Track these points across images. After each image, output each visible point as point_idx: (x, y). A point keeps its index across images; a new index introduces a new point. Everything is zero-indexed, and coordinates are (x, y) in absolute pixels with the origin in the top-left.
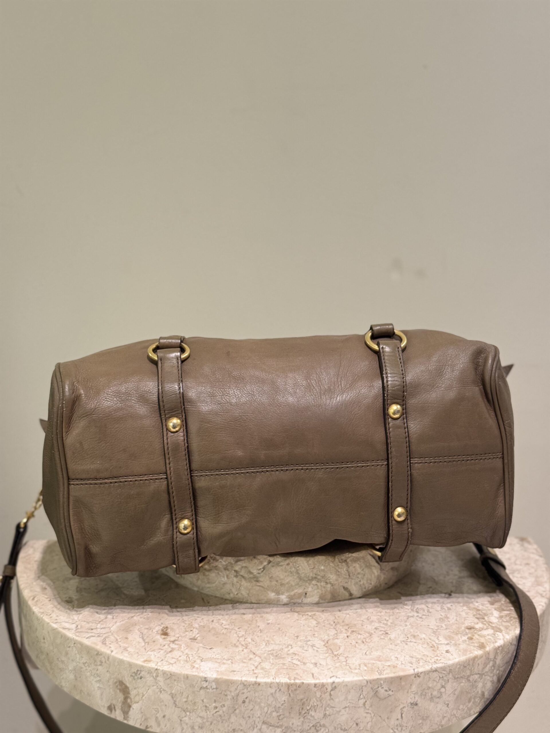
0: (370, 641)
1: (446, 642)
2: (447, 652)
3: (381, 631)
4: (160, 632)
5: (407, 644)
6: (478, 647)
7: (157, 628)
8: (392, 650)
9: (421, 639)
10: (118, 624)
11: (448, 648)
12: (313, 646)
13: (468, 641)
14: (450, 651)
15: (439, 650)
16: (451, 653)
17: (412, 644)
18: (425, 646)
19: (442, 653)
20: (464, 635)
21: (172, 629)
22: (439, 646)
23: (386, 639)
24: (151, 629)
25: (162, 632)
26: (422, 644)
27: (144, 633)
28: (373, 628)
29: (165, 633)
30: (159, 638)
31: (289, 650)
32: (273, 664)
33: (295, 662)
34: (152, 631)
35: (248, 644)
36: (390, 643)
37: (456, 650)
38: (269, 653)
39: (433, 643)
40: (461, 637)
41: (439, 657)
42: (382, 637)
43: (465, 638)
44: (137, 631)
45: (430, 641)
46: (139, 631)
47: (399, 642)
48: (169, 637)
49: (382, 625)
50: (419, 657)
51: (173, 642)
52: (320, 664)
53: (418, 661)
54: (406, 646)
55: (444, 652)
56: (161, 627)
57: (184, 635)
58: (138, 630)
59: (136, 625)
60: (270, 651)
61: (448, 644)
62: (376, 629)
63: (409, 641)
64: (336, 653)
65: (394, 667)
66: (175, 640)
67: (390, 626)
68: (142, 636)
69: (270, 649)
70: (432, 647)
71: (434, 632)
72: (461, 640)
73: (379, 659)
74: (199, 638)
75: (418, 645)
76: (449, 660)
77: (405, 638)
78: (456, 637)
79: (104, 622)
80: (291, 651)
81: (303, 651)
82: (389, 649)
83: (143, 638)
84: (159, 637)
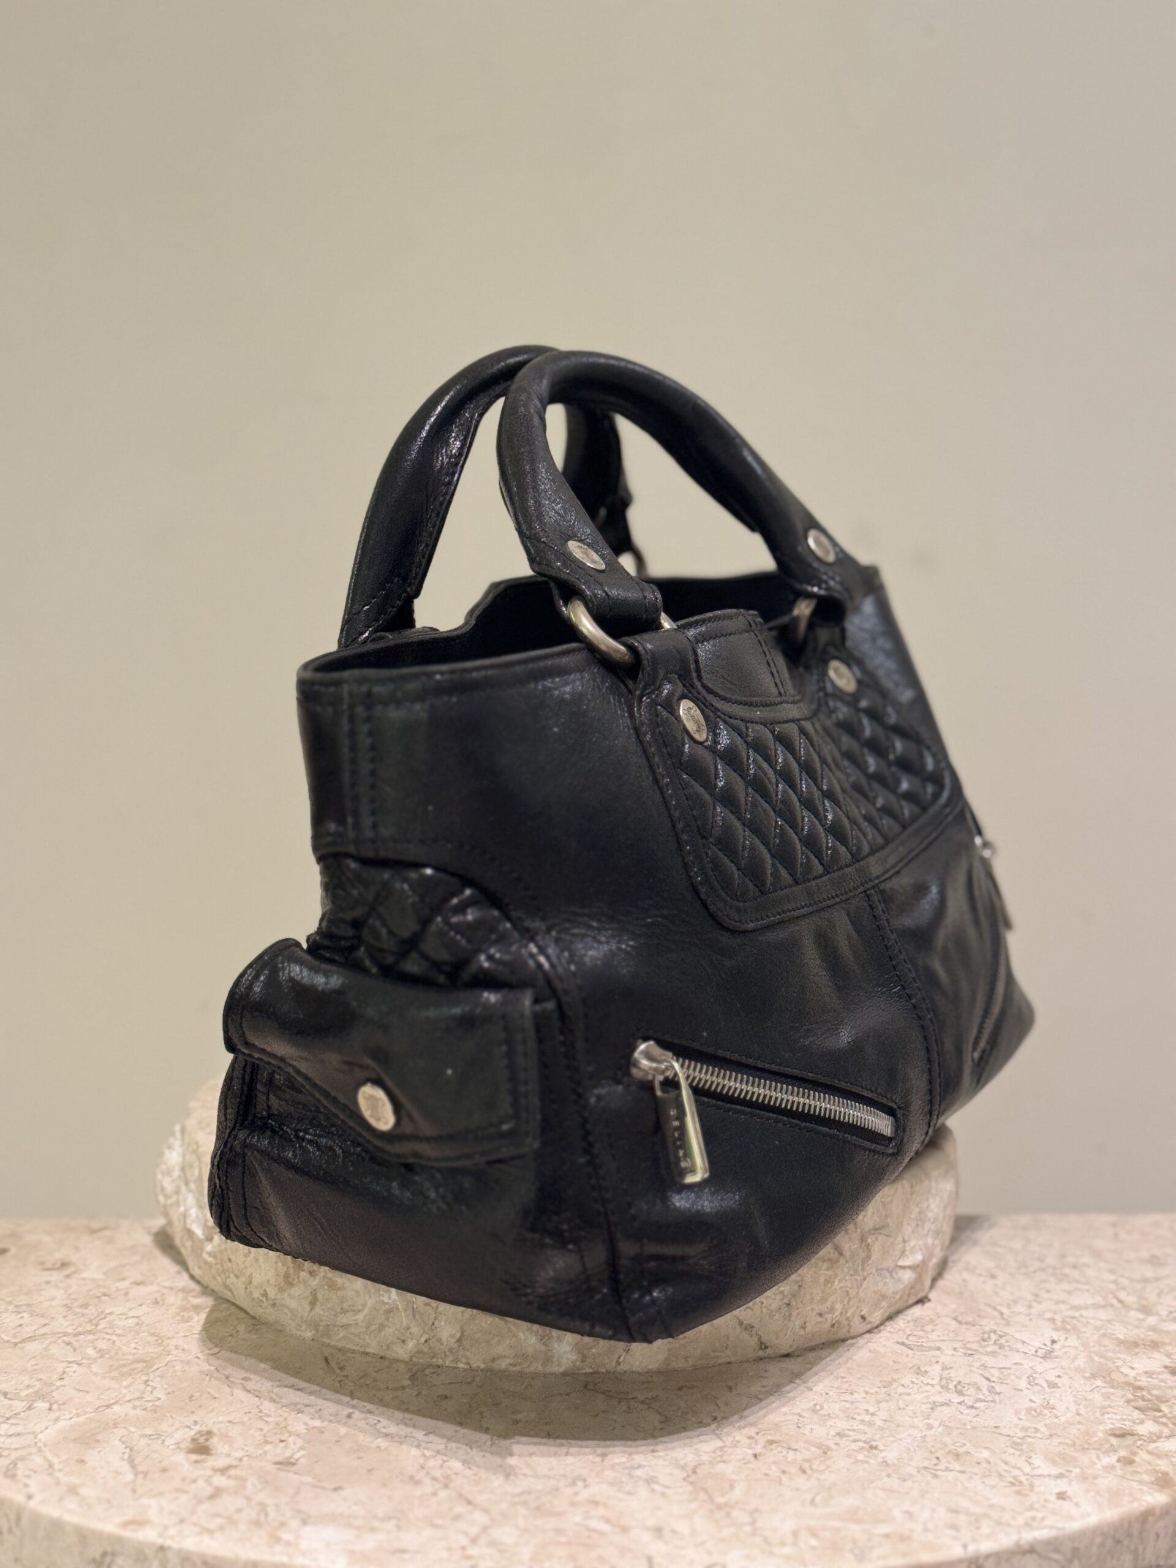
0: (822, 1467)
1: (1054, 1471)
2: (1061, 1496)
3: (855, 1441)
4: (185, 1445)
5: (936, 1476)
6: (1152, 1483)
7: (178, 1436)
8: (893, 1491)
9: (979, 1463)
10: (61, 1424)
11: (1062, 1485)
12: (650, 1480)
13: (1121, 1469)
14: (1070, 1493)
15: (1037, 1493)
16: (1075, 1500)
17: (951, 1476)
18: (994, 1480)
19: (1046, 1501)
20: (1106, 1452)
21: (226, 1437)
22: (1037, 1482)
23: (872, 1461)
24: (159, 1436)
25: (191, 1446)
26: (984, 1476)
27: (136, 1448)
28: (832, 1432)
29: (201, 1448)
30: (183, 1461)
31: (576, 1493)
32: (526, 1530)
33: (594, 1524)
34: (164, 1441)
35: (454, 1477)
36: (884, 1474)
37: (1087, 1491)
38: (516, 1499)
39: (1017, 1472)
40: (1098, 1457)
41: (1037, 1510)
42: (861, 1457)
43: (1112, 1459)
44: (117, 1443)
45: (1006, 1468)
46: (123, 1443)
47: (914, 1472)
48: (209, 1457)
49: (856, 1425)
50: (977, 1510)
51: (223, 1471)
52: (674, 1531)
53: (976, 1521)
54: (934, 1482)
55: (1053, 1498)
56: (193, 1433)
57: (261, 1452)
58: (120, 1440)
59: (116, 1425)
60: (520, 1495)
61: (1060, 1476)
62: (839, 1434)
63: (942, 1467)
64: (720, 1500)
65: (904, 1538)
66: (229, 1467)
67: (881, 1429)
68: (130, 1457)
69: (519, 1490)
70: (1013, 1484)
71: (1016, 1445)
72: (1099, 1466)
73: (853, 1516)
74: (302, 1461)
75: (971, 1478)
76: (1070, 1518)
77: (928, 1459)
78: (1084, 1459)
79: (21, 1419)
80: (585, 1494)
81: (621, 1495)
82: (882, 1489)
83: (131, 1462)
84: (180, 1457)
